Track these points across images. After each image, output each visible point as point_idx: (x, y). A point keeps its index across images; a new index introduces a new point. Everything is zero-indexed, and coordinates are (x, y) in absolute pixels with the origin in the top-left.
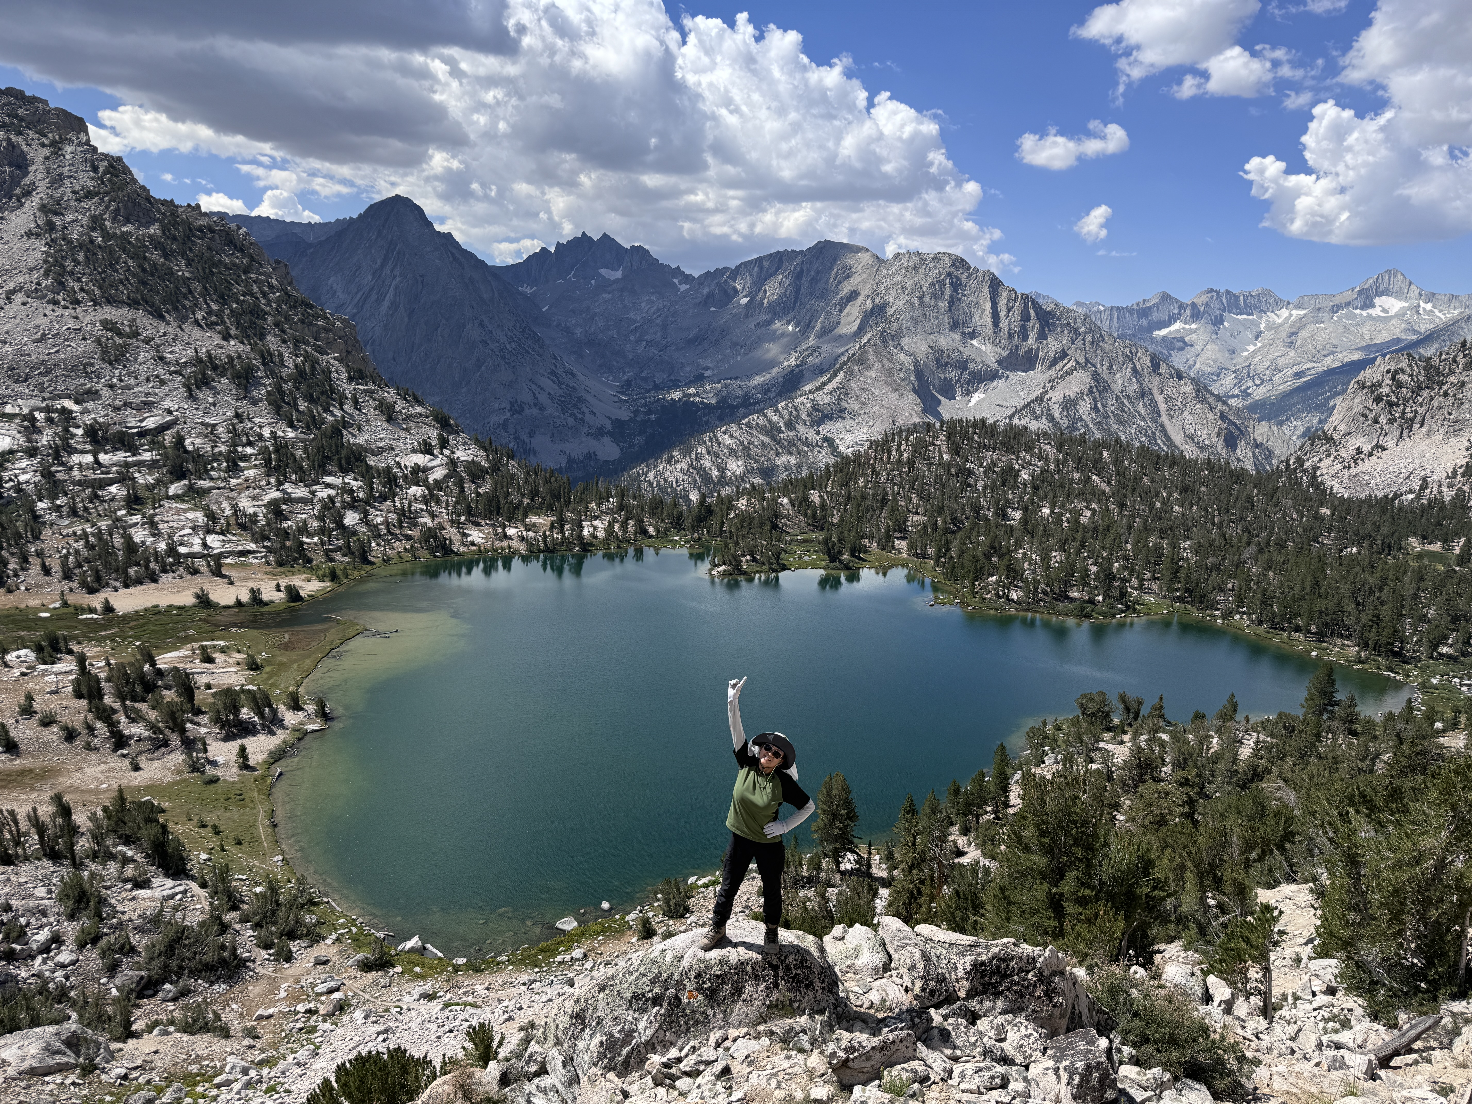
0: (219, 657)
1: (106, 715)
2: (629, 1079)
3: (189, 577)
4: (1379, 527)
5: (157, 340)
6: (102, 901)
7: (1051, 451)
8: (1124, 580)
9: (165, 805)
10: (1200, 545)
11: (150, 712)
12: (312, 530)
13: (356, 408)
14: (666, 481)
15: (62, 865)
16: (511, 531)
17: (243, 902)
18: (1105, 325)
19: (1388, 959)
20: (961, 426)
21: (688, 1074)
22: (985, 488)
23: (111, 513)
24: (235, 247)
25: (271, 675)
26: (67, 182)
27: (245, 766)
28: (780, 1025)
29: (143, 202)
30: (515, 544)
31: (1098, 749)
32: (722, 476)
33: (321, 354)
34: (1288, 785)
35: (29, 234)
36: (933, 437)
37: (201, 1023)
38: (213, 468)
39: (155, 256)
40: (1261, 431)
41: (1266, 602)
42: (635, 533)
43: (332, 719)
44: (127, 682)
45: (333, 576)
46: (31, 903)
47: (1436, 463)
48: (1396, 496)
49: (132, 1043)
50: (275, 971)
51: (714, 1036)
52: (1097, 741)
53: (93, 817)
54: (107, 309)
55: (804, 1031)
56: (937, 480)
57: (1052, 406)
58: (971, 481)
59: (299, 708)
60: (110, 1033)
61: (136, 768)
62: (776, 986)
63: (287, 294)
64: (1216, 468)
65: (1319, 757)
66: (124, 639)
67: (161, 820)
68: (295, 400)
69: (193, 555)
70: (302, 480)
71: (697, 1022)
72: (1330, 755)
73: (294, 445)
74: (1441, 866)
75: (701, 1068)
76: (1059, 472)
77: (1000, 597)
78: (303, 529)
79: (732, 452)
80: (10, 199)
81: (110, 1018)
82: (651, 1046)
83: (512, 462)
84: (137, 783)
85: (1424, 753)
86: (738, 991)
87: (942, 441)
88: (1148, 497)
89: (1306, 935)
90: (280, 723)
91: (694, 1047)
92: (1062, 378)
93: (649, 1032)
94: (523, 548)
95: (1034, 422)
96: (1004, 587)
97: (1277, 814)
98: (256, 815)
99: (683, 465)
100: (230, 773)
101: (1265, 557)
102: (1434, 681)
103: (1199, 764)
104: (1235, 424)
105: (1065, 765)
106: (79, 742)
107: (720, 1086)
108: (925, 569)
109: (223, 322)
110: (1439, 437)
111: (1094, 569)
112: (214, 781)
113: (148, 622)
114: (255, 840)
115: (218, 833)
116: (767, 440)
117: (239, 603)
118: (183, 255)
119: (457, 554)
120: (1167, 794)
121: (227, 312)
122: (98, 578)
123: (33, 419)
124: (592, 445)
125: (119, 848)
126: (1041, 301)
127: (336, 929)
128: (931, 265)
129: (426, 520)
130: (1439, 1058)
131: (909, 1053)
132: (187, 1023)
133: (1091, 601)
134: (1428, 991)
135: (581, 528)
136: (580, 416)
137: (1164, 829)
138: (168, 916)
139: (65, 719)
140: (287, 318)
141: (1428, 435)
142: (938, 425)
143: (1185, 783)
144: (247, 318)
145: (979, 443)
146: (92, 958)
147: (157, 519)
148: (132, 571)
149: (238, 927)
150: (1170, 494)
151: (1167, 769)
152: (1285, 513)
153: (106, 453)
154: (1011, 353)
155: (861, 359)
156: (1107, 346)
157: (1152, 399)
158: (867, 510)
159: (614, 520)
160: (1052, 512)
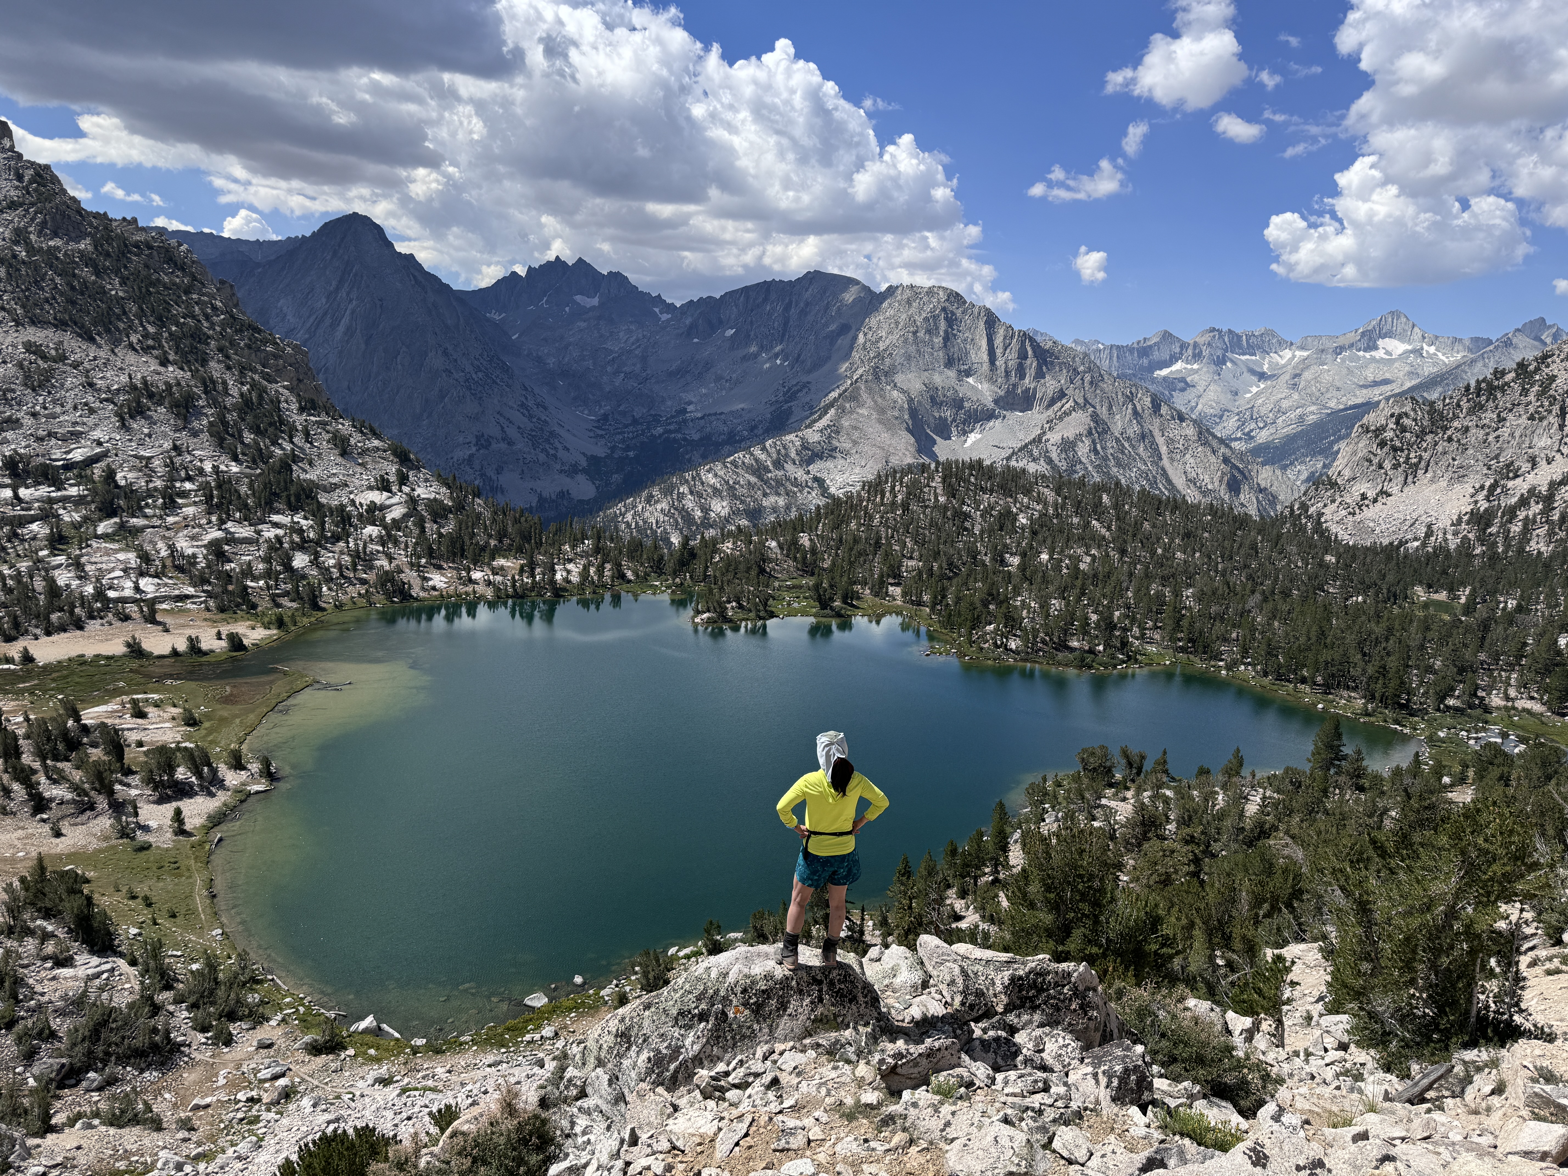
0: (151, 711)
1: (25, 776)
2: (678, 1093)
3: (119, 624)
4: (1384, 576)
5: (86, 365)
6: (19, 982)
7: (1049, 494)
8: (1125, 630)
9: (90, 874)
10: (1203, 593)
11: (74, 772)
12: (257, 573)
13: (307, 441)
14: (645, 522)
16: (477, 575)
17: (178, 980)
18: (1105, 364)
19: (1401, 1009)
20: (957, 467)
21: (736, 1086)
22: (982, 532)
23: (31, 554)
24: (176, 264)
25: (210, 731)
27: (181, 831)
28: (825, 1038)
29: (72, 214)
30: (480, 589)
31: (1100, 806)
32: (706, 517)
33: (270, 382)
34: (1295, 842)
36: (929, 478)
37: (129, 1115)
38: (147, 505)
39: (86, 273)
40: (1265, 476)
41: (1271, 653)
42: (613, 577)
43: (278, 780)
44: (49, 739)
45: (280, 623)
47: (1441, 510)
48: (1402, 543)
49: (51, 1138)
50: (213, 1056)
51: (760, 1052)
52: (1099, 798)
53: (8, 889)
54: (31, 330)
55: (850, 1044)
56: (932, 524)
57: (1050, 447)
58: (967, 524)
59: (243, 768)
60: (26, 1127)
61: (58, 834)
62: (821, 1000)
63: (232, 316)
64: (1219, 513)
65: (1326, 812)
66: (45, 692)
67: (86, 891)
68: (240, 432)
69: (124, 600)
70: (247, 519)
71: (744, 1037)
72: (1337, 811)
73: (238, 480)
74: (1452, 914)
75: (751, 1079)
76: (1058, 516)
77: (998, 647)
78: (248, 572)
79: (717, 492)
81: (26, 1111)
82: (698, 1061)
83: (478, 501)
84: (58, 850)
85: (1431, 807)
86: (783, 1006)
87: (937, 482)
88: (1148, 542)
89: (1316, 994)
90: (220, 784)
91: (741, 1061)
92: (1061, 419)
93: (697, 1048)
94: (489, 593)
95: (1032, 464)
96: (1002, 636)
97: (1285, 871)
98: (193, 885)
99: (664, 505)
100: (164, 839)
101: (1270, 605)
102: (1441, 734)
103: (1204, 821)
104: (1238, 468)
105: (1065, 823)
107: (771, 1095)
108: (920, 617)
109: (161, 346)
110: (1443, 483)
111: (1094, 617)
112: (145, 847)
113: (73, 673)
114: (191, 912)
115: (149, 905)
116: (753, 479)
117: (175, 653)
118: (117, 272)
119: (416, 599)
120: (1173, 852)
121: (165, 335)
122: (16, 625)
124: (566, 483)
125: (38, 922)
126: (1039, 339)
127: (281, 1009)
128: (925, 299)
129: (382, 562)
130: (1451, 1106)
131: (954, 1060)
132: (114, 1115)
133: (1091, 651)
134: (1439, 1041)
135: (554, 572)
136: (552, 452)
137: (1169, 888)
138: (93, 996)
140: (232, 343)
141: (1432, 481)
142: (933, 466)
143: (1190, 840)
144: (187, 342)
145: (975, 485)
146: (7, 1044)
147: (83, 560)
148: (55, 617)
149: (171, 1008)
150: (1172, 540)
151: (1171, 827)
152: (1290, 561)
153: (27, 487)
154: (1008, 392)
155: (853, 396)
156: (1107, 386)
157: (1153, 442)
158: (860, 554)
159: (590, 564)
160: (1051, 558)
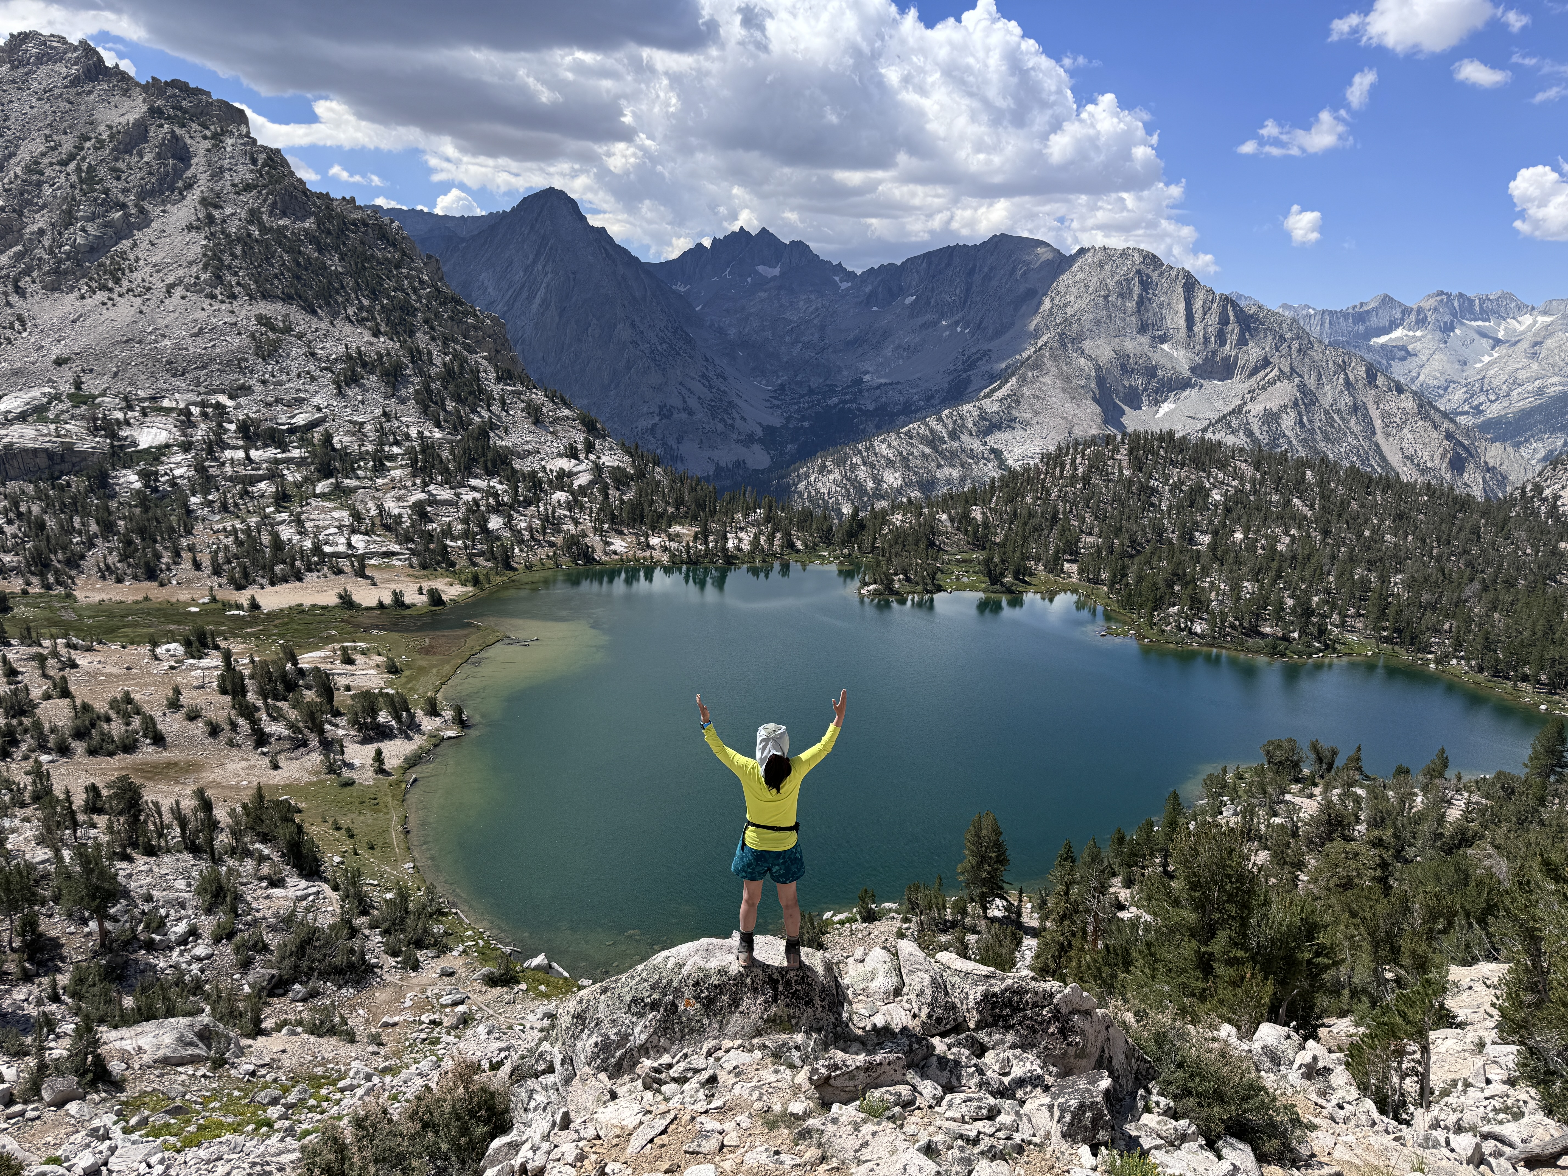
0: (359, 658)
1: (248, 712)
2: (621, 1081)
3: (333, 577)
5: (309, 336)
6: (238, 898)
7: (1247, 470)
8: (1324, 616)
9: (302, 805)
10: (1414, 580)
11: (291, 711)
12: (456, 533)
13: (503, 410)
14: (817, 492)
15: (201, 859)
16: (654, 541)
17: (373, 907)
18: (1315, 331)
20: (1146, 439)
21: (675, 1080)
22: (1170, 508)
23: (260, 510)
24: (388, 241)
25: (410, 679)
26: (227, 175)
27: (381, 770)
28: (774, 1040)
29: (299, 194)
30: (657, 554)
31: (1283, 801)
32: (878, 488)
33: (470, 352)
34: (1500, 854)
35: (190, 228)
36: (1113, 451)
37: (327, 1026)
38: (359, 467)
39: (310, 250)
40: (1494, 453)
41: (1488, 646)
42: (782, 547)
43: (469, 727)
44: (270, 680)
45: (476, 581)
46: (171, 895)
49: (261, 1039)
50: (401, 979)
51: (707, 1045)
52: (1283, 794)
53: (232, 813)
54: (262, 303)
55: (797, 1048)
56: (1115, 498)
57: (1250, 419)
58: (1154, 500)
59: (438, 715)
60: (241, 1028)
61: (276, 767)
62: (775, 1000)
63: (437, 289)
64: (1438, 494)
65: (1542, 823)
66: (268, 637)
67: (297, 820)
68: (443, 399)
69: (337, 555)
70: (447, 482)
71: (692, 1030)
72: (1555, 822)
73: (440, 446)
75: (689, 1075)
76: (1255, 492)
77: (1181, 630)
78: (447, 532)
79: (890, 463)
80: (173, 192)
81: (241, 1014)
82: (644, 1050)
83: (658, 469)
84: (275, 781)
86: (736, 1003)
87: (1122, 455)
88: (1355, 523)
90: (417, 728)
91: (686, 1055)
92: (1264, 389)
93: (644, 1037)
94: (665, 559)
95: (1230, 437)
96: (1186, 618)
97: (1479, 884)
98: (390, 820)
99: (836, 476)
100: (365, 777)
101: (1490, 595)
103: (1398, 823)
104: (1462, 445)
105: (1244, 818)
106: (222, 737)
107: (703, 1093)
108: (1097, 596)
109: (374, 318)
111: (1290, 602)
112: (349, 783)
113: (292, 621)
114: (387, 845)
115: (351, 836)
116: (927, 450)
117: (381, 605)
118: (337, 249)
119: (599, 562)
120: (1356, 854)
121: (378, 307)
122: (246, 575)
123: (189, 414)
124: (742, 453)
125: (257, 845)
126: (1242, 303)
127: (463, 941)
128: (1119, 261)
129: (569, 527)
131: (898, 1076)
132: (314, 1025)
133: (1285, 638)
135: (726, 539)
136: (730, 422)
137: (1349, 893)
138: (300, 916)
139: (210, 714)
140: (437, 315)
142: (1119, 437)
143: (1378, 843)
144: (397, 314)
145: (1165, 458)
146: (227, 953)
147: (303, 517)
148: (278, 568)
149: (367, 932)
150: (1382, 522)
151: (1361, 828)
152: (1517, 547)
153: (257, 449)
154: (1206, 359)
155: (1037, 365)
156: (1316, 354)
157: (1366, 415)
158: (1035, 529)
159: (761, 533)
160: (1246, 537)
